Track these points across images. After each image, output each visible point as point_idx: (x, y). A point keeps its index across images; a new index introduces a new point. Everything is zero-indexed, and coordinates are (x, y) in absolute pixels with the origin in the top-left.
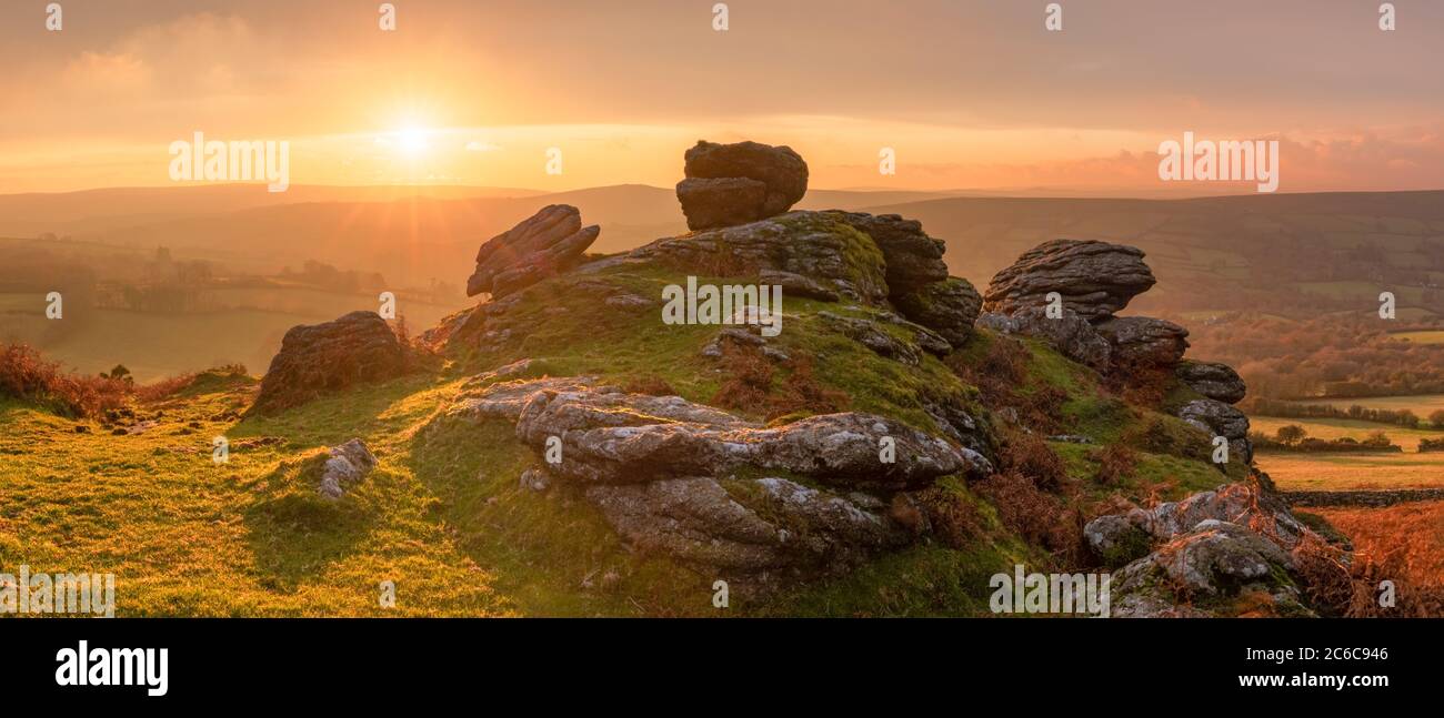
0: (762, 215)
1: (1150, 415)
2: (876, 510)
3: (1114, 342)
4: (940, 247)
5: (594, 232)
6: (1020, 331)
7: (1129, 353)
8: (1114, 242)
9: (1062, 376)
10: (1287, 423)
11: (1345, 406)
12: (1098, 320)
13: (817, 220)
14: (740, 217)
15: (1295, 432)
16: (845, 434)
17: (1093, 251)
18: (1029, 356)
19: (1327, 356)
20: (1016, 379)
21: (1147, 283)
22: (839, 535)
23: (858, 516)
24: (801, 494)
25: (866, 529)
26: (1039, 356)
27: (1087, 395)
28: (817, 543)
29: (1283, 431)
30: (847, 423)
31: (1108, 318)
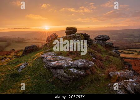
0: (73, 34)
1: (110, 52)
2: (84, 72)
3: (106, 44)
4: (89, 36)
5: (58, 36)
6: (97, 43)
7: (107, 45)
8: (106, 35)
9: (101, 47)
10: (122, 51)
11: (128, 49)
12: (104, 42)
13: (78, 34)
14: (71, 34)
15: (123, 51)
16: (81, 63)
17: (104, 36)
18: (98, 46)
19: (126, 45)
20: (96, 48)
21: (109, 39)
22: (80, 76)
23: (82, 73)
24: (76, 71)
25: (83, 75)
26: (99, 45)
27: (103, 49)
28: (77, 77)
29: (121, 51)
30: (81, 61)
31: (105, 42)
